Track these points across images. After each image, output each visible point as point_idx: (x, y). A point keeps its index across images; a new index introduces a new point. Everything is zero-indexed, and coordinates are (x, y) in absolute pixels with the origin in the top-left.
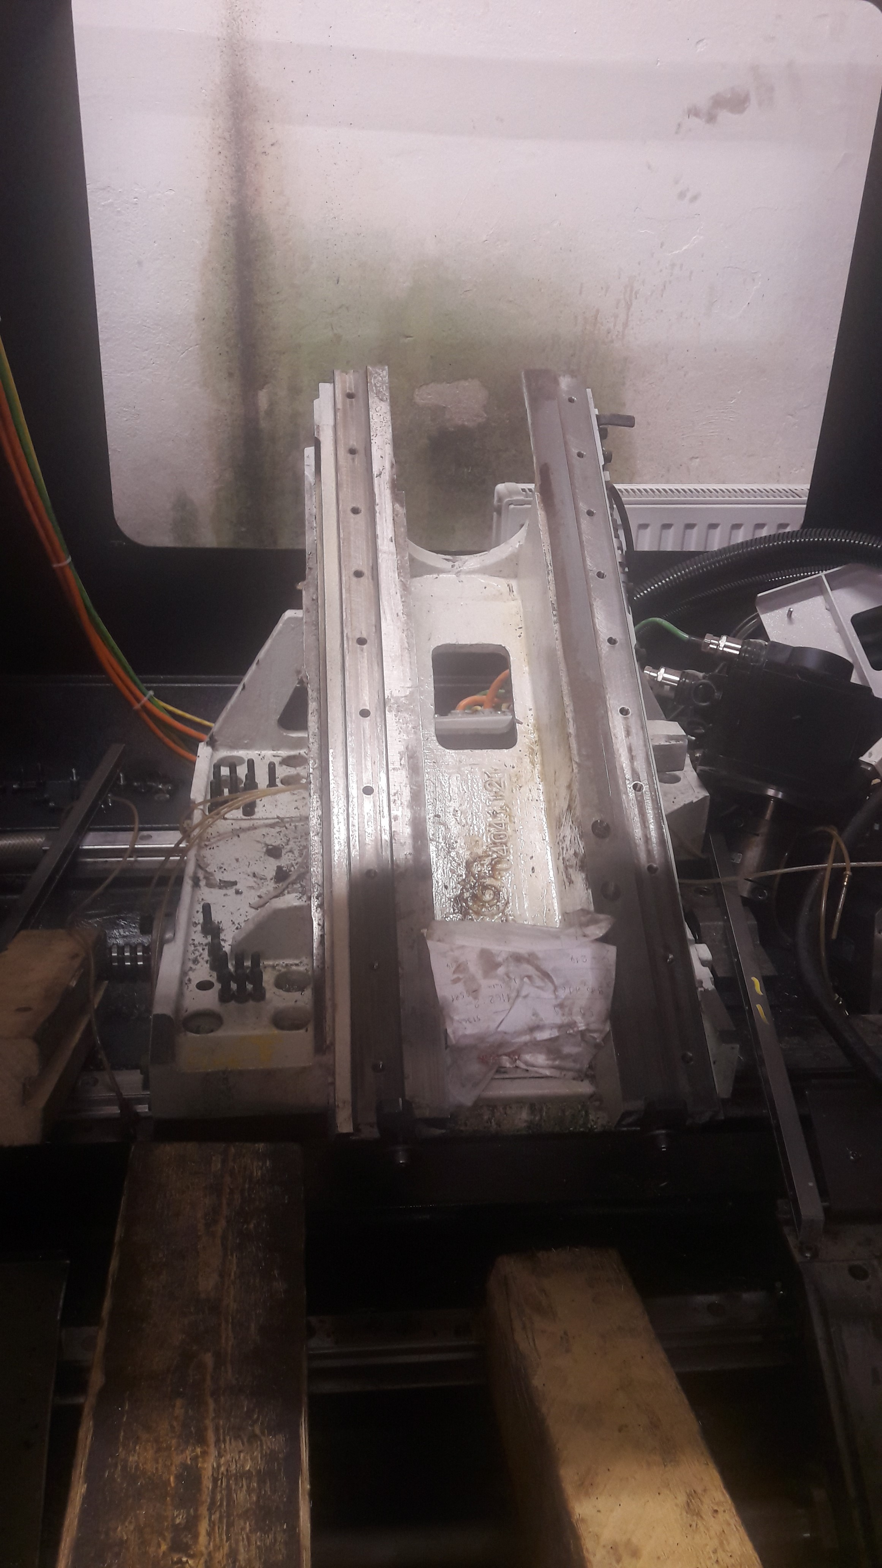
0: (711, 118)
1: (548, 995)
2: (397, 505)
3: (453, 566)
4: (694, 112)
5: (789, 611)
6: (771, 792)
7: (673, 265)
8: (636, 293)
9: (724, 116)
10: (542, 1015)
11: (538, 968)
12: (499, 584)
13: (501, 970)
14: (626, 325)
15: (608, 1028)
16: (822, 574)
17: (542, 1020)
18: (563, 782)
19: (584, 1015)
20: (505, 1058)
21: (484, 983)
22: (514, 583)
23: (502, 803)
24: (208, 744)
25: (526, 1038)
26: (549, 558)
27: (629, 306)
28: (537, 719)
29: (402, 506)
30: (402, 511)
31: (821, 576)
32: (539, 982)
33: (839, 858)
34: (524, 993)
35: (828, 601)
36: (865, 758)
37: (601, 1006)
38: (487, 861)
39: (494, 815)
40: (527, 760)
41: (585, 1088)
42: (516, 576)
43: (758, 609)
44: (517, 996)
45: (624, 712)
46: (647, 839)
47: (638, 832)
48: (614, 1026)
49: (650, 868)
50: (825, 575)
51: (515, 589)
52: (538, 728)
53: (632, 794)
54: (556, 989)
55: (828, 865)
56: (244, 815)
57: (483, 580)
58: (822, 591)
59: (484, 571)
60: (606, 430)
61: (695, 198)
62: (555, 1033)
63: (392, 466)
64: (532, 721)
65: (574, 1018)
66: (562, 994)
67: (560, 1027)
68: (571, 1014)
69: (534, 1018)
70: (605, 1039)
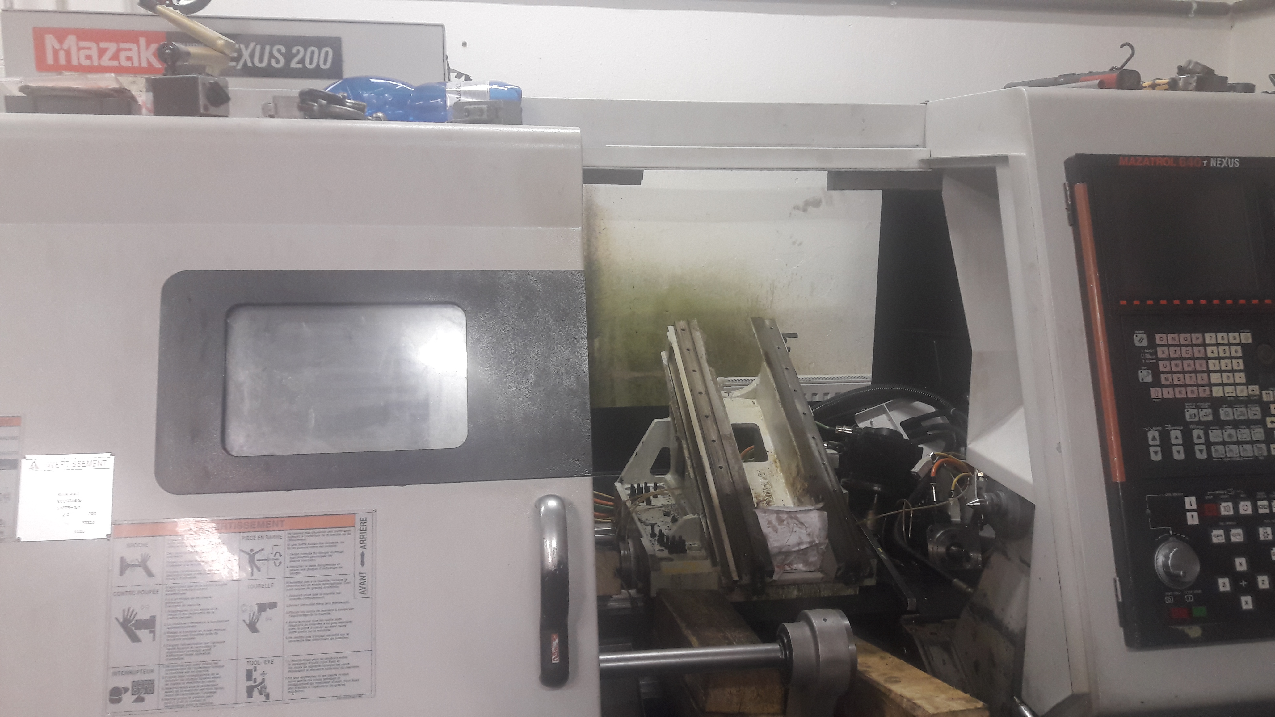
0: (805, 210)
1: (803, 531)
2: (711, 368)
3: (728, 395)
4: (796, 208)
5: (871, 421)
6: (876, 488)
7: (792, 274)
8: (776, 287)
9: (811, 209)
10: (802, 538)
11: (799, 521)
12: (749, 402)
13: (785, 522)
14: (772, 302)
15: (827, 541)
16: (884, 404)
17: (802, 540)
18: (793, 466)
19: (818, 538)
20: (786, 566)
21: (779, 527)
22: (755, 401)
23: (767, 481)
24: (619, 482)
25: (797, 548)
26: (774, 385)
27: (773, 293)
28: (775, 449)
29: (713, 368)
30: (713, 370)
31: (883, 405)
32: (800, 526)
33: (907, 507)
34: (794, 531)
35: (888, 416)
36: (913, 470)
37: (824, 534)
38: (765, 502)
39: (765, 485)
40: (774, 466)
41: (819, 575)
42: (755, 398)
43: (856, 422)
44: (792, 531)
45: (813, 438)
46: (831, 481)
47: (827, 479)
48: (830, 540)
49: (834, 491)
50: (885, 404)
51: (756, 403)
52: (777, 453)
53: (822, 466)
54: (806, 528)
55: (903, 511)
56: (647, 504)
57: (741, 400)
58: (884, 412)
59: (742, 396)
60: (786, 339)
61: (800, 244)
62: (808, 546)
63: (706, 354)
64: (773, 451)
65: (814, 539)
66: (809, 530)
67: (809, 543)
68: (813, 538)
69: (799, 539)
70: (826, 547)
